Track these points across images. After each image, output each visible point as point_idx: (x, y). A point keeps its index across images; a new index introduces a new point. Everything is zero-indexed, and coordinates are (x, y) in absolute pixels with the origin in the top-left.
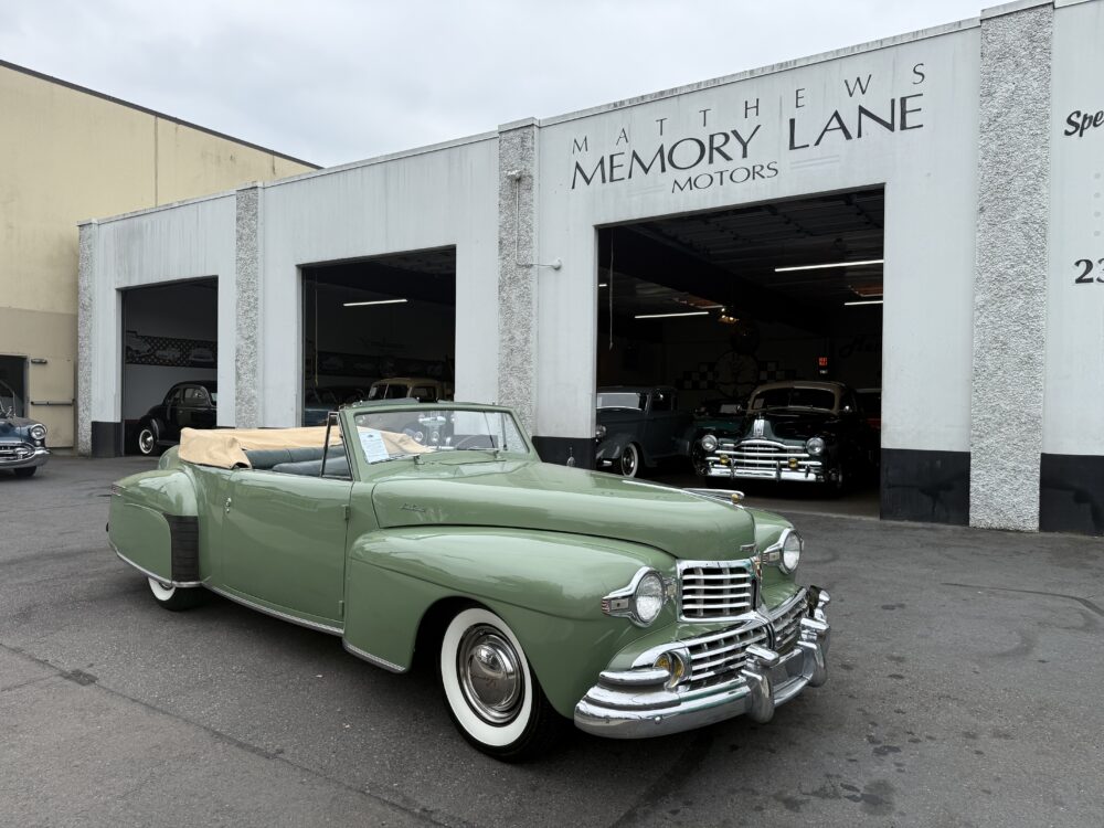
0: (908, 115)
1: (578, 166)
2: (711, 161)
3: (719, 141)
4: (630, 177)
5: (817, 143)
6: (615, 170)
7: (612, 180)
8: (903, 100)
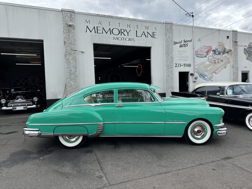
0: (154, 35)
1: (87, 27)
2: (121, 35)
3: (123, 31)
4: (102, 33)
5: (141, 37)
6: (98, 30)
7: (97, 33)
8: (154, 32)
